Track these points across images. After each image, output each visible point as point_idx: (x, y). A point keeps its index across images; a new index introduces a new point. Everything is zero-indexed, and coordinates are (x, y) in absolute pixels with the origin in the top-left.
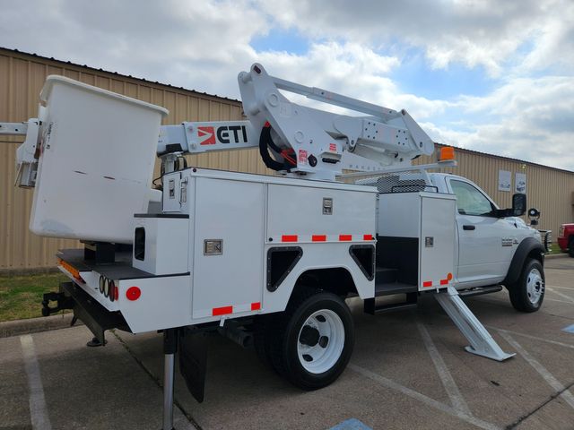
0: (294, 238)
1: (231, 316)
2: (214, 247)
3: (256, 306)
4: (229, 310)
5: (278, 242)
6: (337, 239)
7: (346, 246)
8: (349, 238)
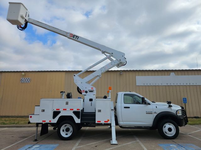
0: (59, 109)
1: (46, 122)
2: (43, 111)
3: (50, 121)
4: (45, 121)
5: (55, 110)
6: (69, 110)
7: (72, 111)
8: (73, 109)
